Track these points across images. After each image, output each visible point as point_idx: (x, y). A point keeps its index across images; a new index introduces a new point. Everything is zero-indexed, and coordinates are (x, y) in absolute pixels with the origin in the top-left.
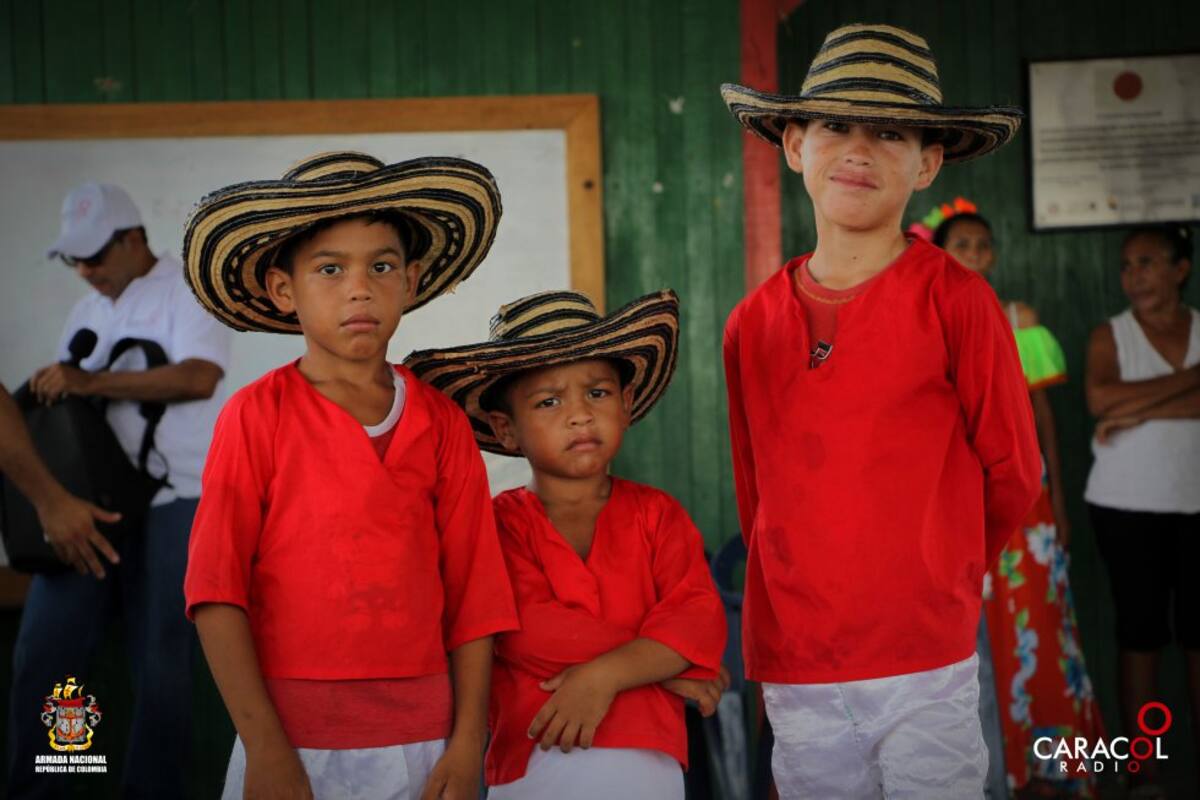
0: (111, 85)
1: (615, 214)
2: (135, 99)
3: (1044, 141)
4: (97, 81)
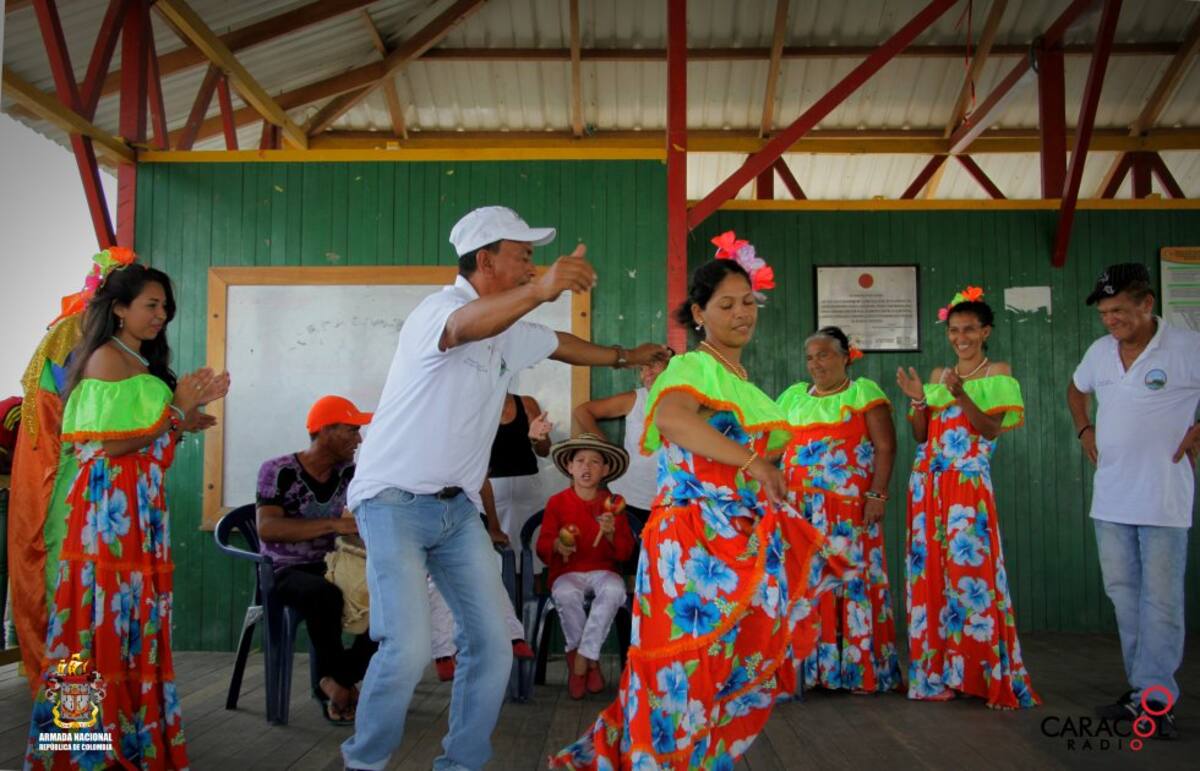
0: (334, 257)
1: (597, 331)
2: (347, 265)
3: (824, 307)
4: (328, 255)
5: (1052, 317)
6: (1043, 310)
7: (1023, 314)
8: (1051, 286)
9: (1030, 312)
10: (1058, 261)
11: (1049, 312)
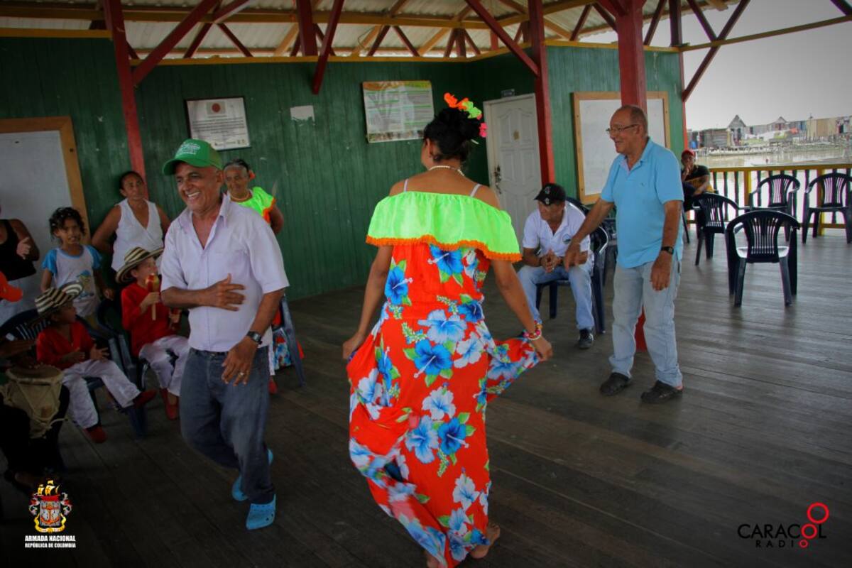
1: (82, 161)
5: (315, 122)
6: (310, 118)
7: (301, 122)
8: (313, 104)
9: (304, 120)
10: (315, 91)
11: (314, 119)
